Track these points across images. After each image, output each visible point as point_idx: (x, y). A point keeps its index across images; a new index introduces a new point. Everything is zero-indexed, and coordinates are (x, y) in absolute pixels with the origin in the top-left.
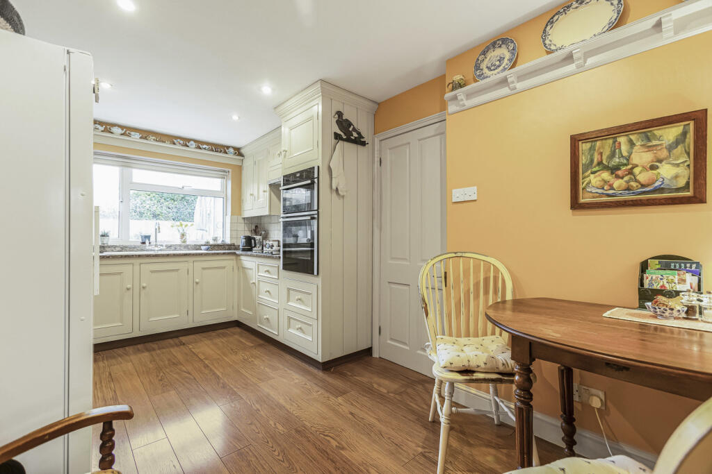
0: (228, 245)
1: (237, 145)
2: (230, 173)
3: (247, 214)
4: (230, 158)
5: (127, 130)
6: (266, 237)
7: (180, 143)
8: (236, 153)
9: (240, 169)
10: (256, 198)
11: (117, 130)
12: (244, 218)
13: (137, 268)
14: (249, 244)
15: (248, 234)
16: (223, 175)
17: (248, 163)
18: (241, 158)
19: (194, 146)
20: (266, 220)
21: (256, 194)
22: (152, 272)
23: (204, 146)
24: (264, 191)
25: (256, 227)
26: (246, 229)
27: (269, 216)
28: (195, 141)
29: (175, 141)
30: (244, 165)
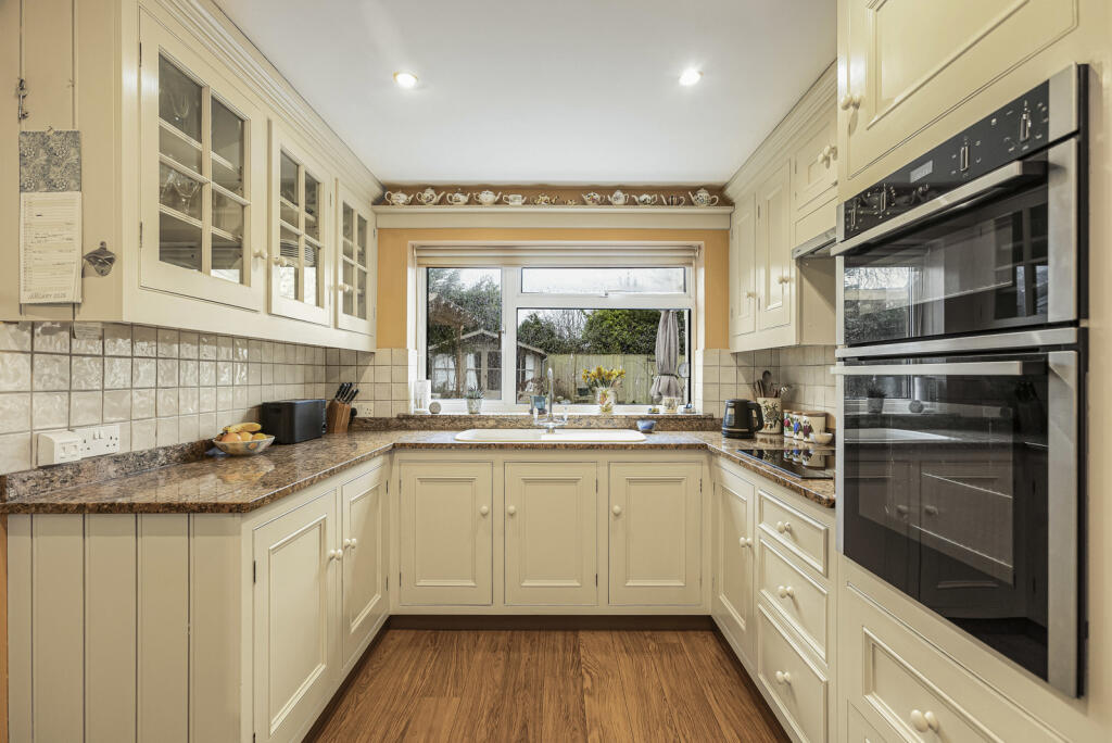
0: (698, 418)
1: (715, 178)
2: (703, 252)
3: (744, 344)
4: (701, 215)
5: (503, 192)
6: (790, 402)
7: (594, 200)
8: (713, 201)
9: (724, 237)
10: (763, 301)
11: (487, 197)
12: (736, 355)
13: (498, 470)
14: (745, 421)
15: (745, 393)
16: (688, 256)
17: (743, 217)
18: (727, 210)
19: (622, 201)
20: (791, 358)
21: (762, 292)
22: (527, 481)
23: (643, 198)
24: (783, 281)
25: (766, 373)
26: (742, 380)
27: (800, 348)
28: (624, 189)
29: (586, 198)
30: (735, 227)
